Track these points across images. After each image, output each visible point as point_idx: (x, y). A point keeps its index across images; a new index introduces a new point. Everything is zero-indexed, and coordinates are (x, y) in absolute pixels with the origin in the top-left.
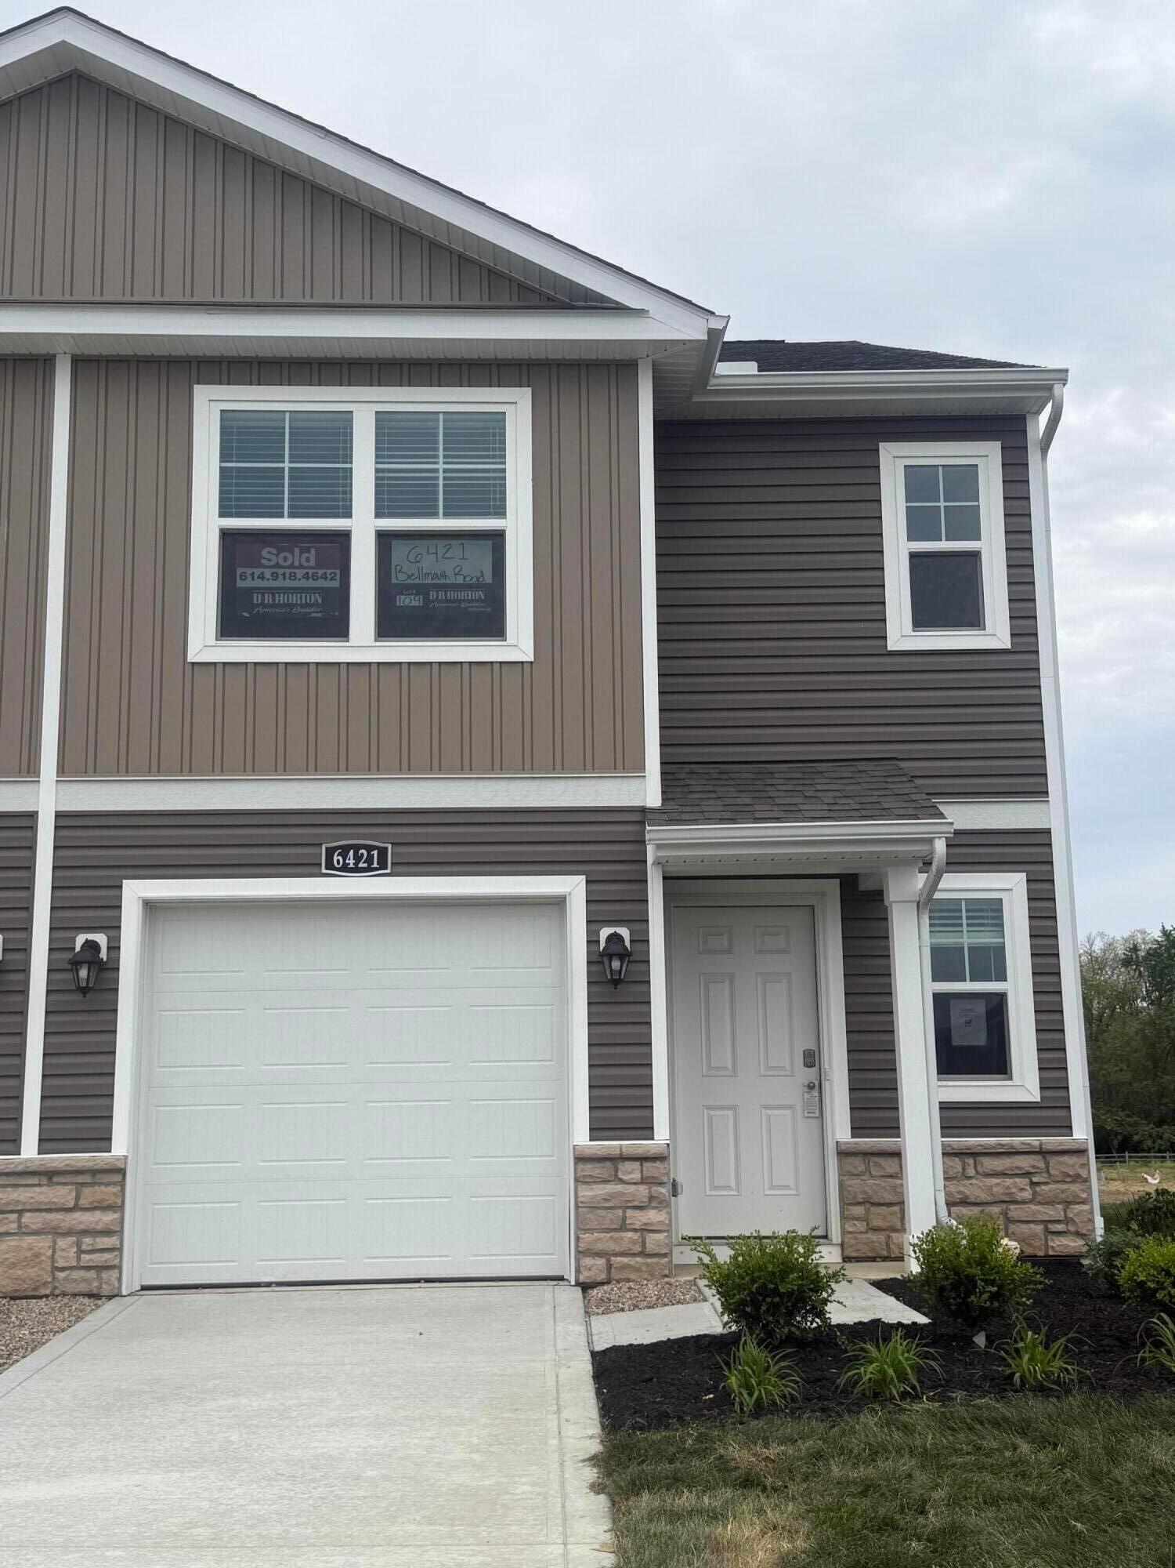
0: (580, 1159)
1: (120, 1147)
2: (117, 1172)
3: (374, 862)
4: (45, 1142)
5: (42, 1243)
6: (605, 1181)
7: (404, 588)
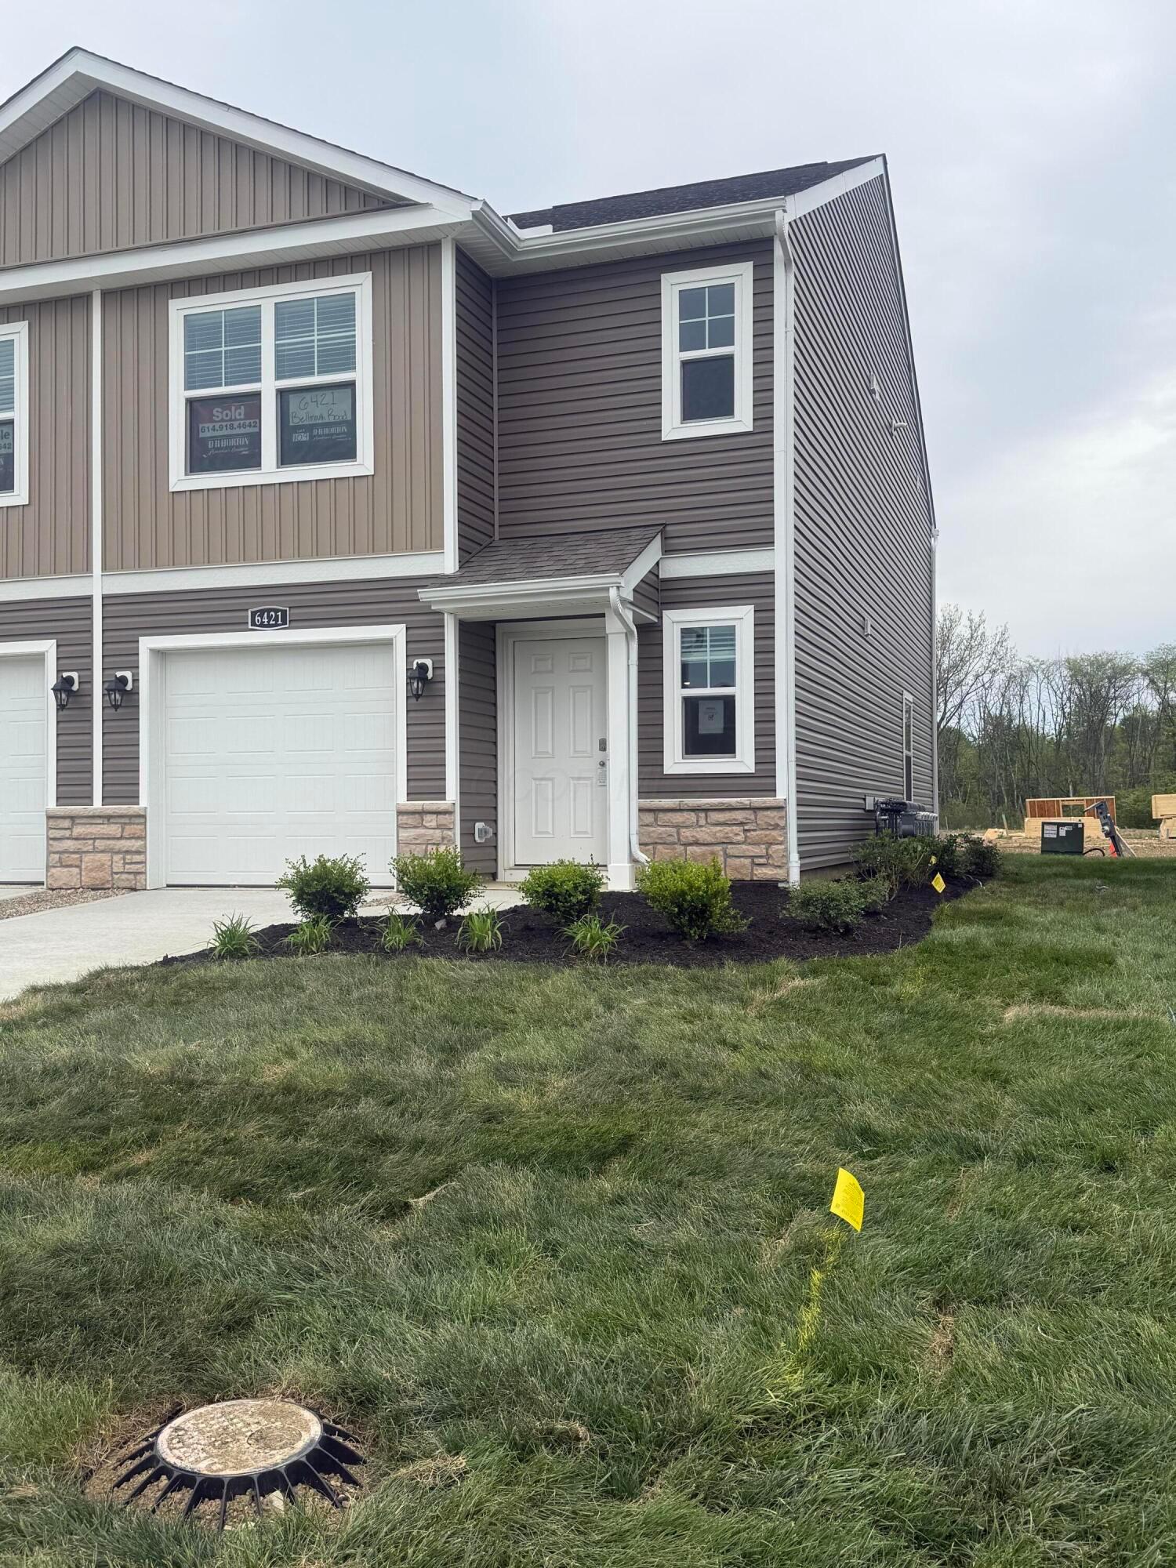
0: (400, 813)
1: (144, 801)
2: (142, 816)
3: (280, 620)
4: (105, 799)
5: (105, 858)
6: (415, 827)
7: (297, 429)
